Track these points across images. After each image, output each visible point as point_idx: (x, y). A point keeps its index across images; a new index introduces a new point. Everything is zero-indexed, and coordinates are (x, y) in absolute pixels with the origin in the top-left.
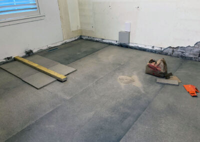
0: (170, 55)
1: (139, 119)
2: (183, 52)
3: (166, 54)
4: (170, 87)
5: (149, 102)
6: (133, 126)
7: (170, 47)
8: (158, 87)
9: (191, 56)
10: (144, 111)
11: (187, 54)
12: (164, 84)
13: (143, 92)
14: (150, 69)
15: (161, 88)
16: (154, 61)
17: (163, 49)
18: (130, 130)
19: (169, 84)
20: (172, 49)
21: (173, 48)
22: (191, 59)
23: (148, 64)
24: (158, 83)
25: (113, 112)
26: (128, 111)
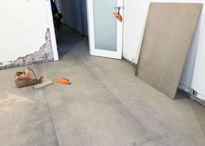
0: (23, 65)
1: (53, 120)
2: (33, 59)
3: (18, 66)
4: (49, 87)
5: (48, 105)
6: (55, 127)
7: (19, 58)
8: (41, 92)
9: (41, 59)
10: (50, 113)
11: (37, 59)
12: (42, 88)
13: (34, 102)
14: (21, 82)
15: (44, 91)
16: (22, 73)
17: (13, 62)
18: (56, 131)
19: (47, 86)
20: (22, 60)
21: (23, 57)
22: (42, 62)
23: (17, 77)
24: (38, 89)
25: (27, 132)
26: (40, 122)
